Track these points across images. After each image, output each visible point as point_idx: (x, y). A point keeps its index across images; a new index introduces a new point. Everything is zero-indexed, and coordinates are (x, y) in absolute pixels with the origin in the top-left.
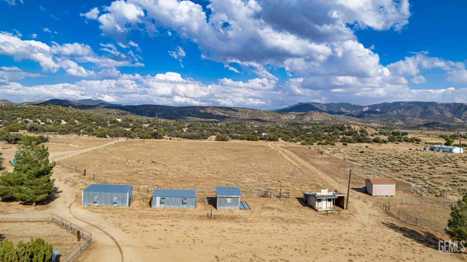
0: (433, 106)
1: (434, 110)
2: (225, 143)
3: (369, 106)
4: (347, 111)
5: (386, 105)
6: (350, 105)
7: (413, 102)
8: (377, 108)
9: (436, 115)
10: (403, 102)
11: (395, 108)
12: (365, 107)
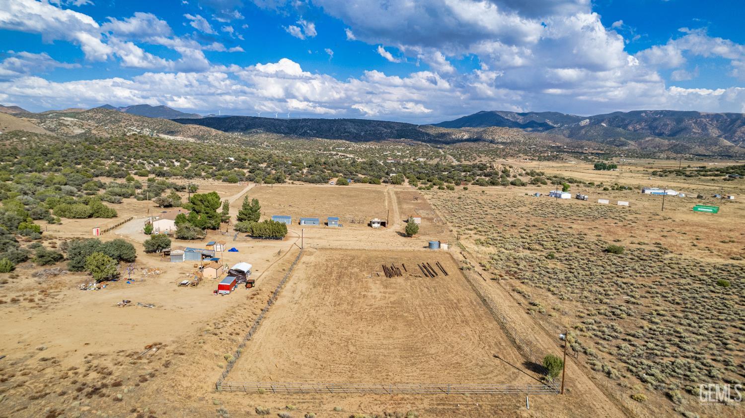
0: (692, 119)
1: (693, 124)
2: (344, 188)
3: (590, 118)
4: (555, 126)
5: (617, 117)
6: (561, 115)
7: (662, 111)
8: (603, 121)
9: (695, 133)
10: (645, 112)
11: (632, 121)
12: (585, 118)
